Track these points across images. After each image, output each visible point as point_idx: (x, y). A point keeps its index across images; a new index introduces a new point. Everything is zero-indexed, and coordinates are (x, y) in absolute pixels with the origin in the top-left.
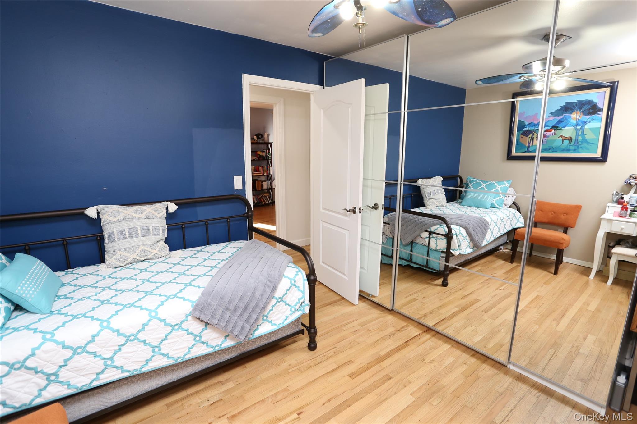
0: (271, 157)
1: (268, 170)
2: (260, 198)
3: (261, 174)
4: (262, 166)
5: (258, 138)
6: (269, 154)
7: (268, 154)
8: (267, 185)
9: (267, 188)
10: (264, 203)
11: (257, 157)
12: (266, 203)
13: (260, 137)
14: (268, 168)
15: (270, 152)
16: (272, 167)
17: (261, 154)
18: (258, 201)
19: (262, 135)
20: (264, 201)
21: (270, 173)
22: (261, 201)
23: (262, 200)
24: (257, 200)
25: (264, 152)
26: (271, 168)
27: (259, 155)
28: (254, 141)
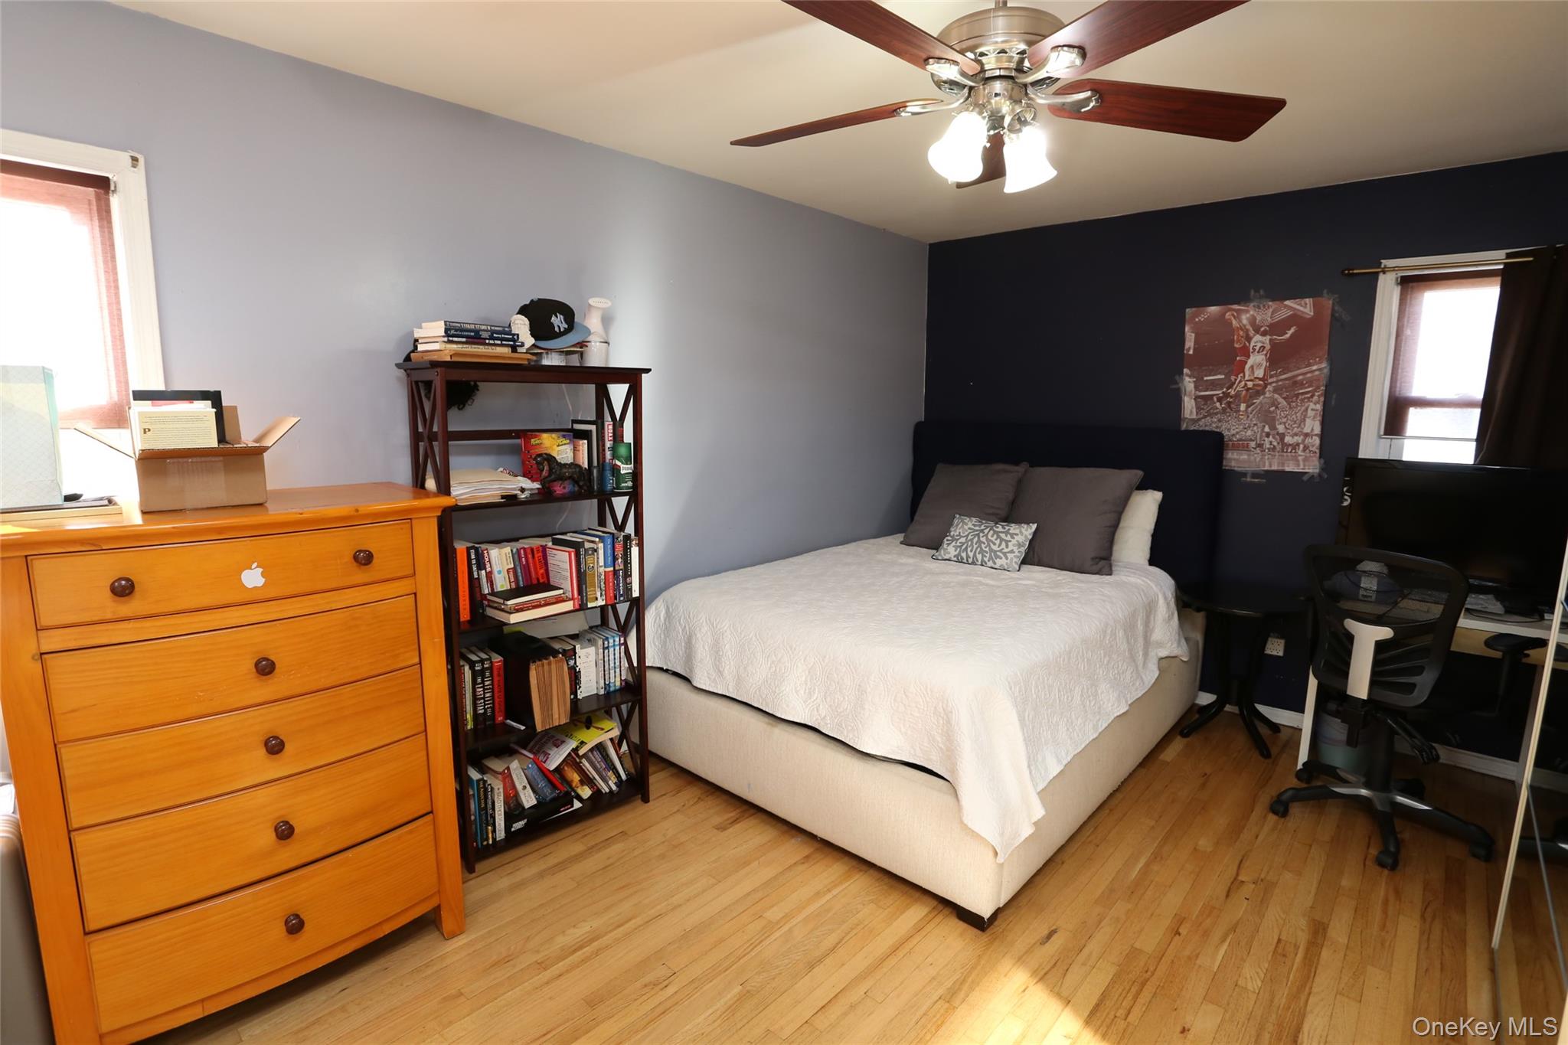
0: (637, 476)
1: (615, 572)
2: (558, 769)
3: (568, 606)
4: (576, 546)
5: (542, 330)
6: (622, 451)
7: (615, 456)
8: (603, 666)
9: (607, 686)
10: (586, 792)
11: (533, 480)
12: (597, 793)
13: (558, 321)
14: (619, 552)
15: (628, 436)
16: (641, 545)
17: (563, 451)
18: (549, 793)
19: (568, 313)
20: (587, 780)
21: (628, 589)
22: (569, 783)
23: (576, 778)
24: (541, 783)
25: (585, 435)
26: (635, 551)
27: (550, 459)
28: (514, 349)
